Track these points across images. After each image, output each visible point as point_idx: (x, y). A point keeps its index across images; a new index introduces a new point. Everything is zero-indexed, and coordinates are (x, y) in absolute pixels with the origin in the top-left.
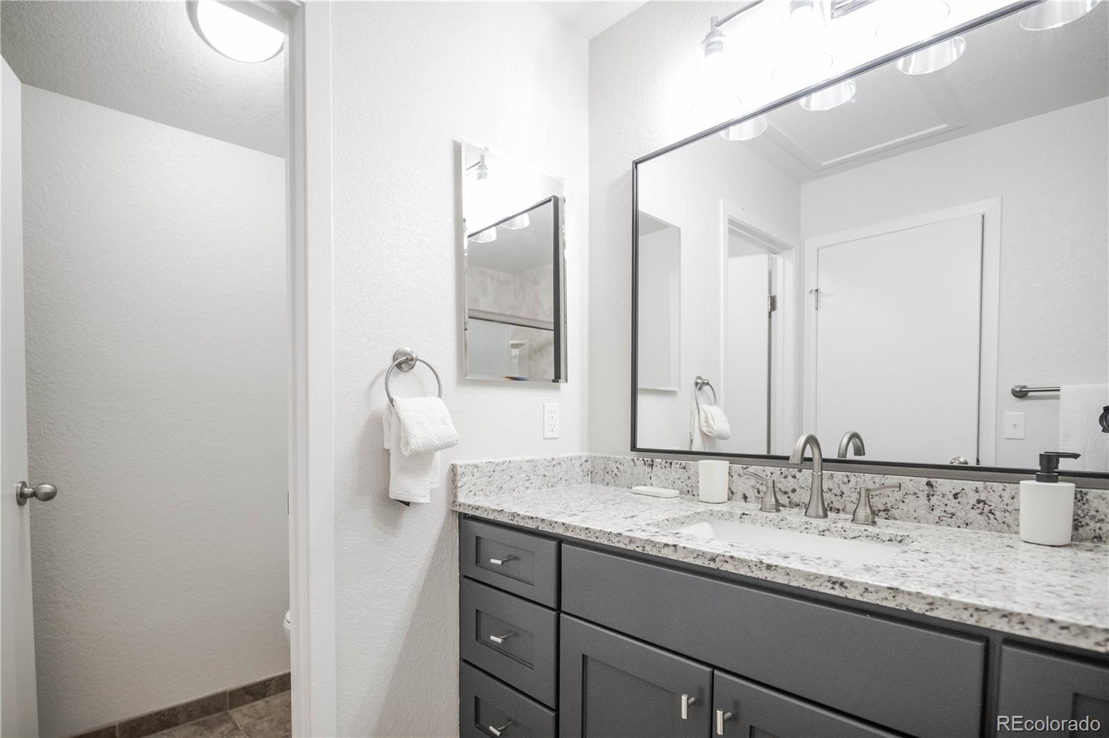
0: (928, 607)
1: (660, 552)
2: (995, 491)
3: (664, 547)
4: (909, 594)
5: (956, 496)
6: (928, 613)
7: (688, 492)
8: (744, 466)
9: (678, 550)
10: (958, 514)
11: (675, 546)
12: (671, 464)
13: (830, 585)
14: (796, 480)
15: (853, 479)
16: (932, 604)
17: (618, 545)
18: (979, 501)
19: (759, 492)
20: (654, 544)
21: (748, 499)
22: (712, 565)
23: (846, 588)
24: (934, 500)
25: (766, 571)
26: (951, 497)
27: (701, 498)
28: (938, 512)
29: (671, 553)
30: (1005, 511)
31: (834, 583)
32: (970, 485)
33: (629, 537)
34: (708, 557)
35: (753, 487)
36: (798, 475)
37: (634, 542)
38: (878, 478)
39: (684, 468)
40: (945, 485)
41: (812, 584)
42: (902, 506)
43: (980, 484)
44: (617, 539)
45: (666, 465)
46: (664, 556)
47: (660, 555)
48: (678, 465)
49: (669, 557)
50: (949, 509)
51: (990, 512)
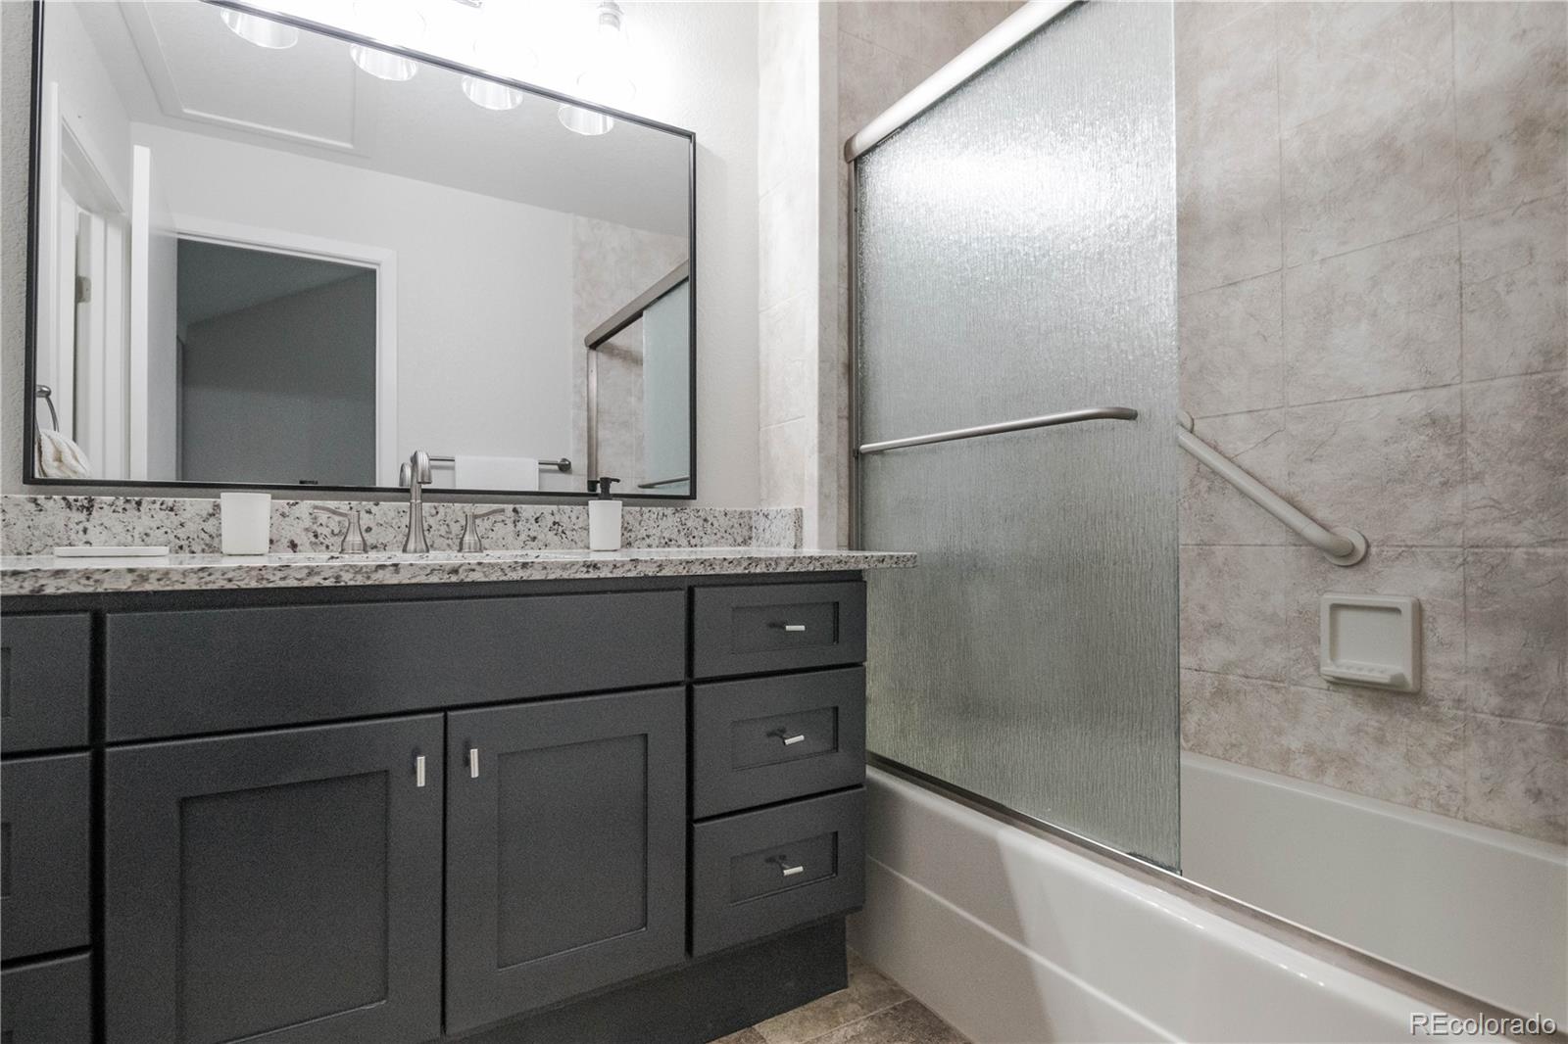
0: (658, 569)
1: (368, 578)
2: (568, 513)
3: (376, 571)
4: (646, 562)
5: (537, 520)
6: (659, 574)
7: (181, 547)
8: (292, 502)
9: (402, 570)
10: (539, 537)
11: (395, 565)
12: (139, 503)
13: (585, 569)
14: (372, 516)
15: (441, 510)
16: (660, 566)
17: (282, 584)
18: (554, 523)
19: (316, 536)
20: (358, 570)
21: (299, 548)
22: (454, 579)
23: (599, 568)
24: (519, 524)
25: (521, 571)
26: (534, 522)
27: (225, 549)
28: (523, 537)
29: (388, 575)
30: (573, 530)
31: (588, 567)
32: (547, 509)
33: (307, 567)
34: (447, 568)
35: (307, 530)
36: (374, 509)
37: (318, 573)
38: (468, 507)
39: (172, 510)
40: (528, 510)
41: (569, 572)
42: (491, 534)
43: (554, 508)
44: (280, 574)
45: (128, 506)
46: (377, 583)
47: (369, 583)
48: (157, 506)
49: (385, 582)
50: (533, 534)
51: (563, 532)
